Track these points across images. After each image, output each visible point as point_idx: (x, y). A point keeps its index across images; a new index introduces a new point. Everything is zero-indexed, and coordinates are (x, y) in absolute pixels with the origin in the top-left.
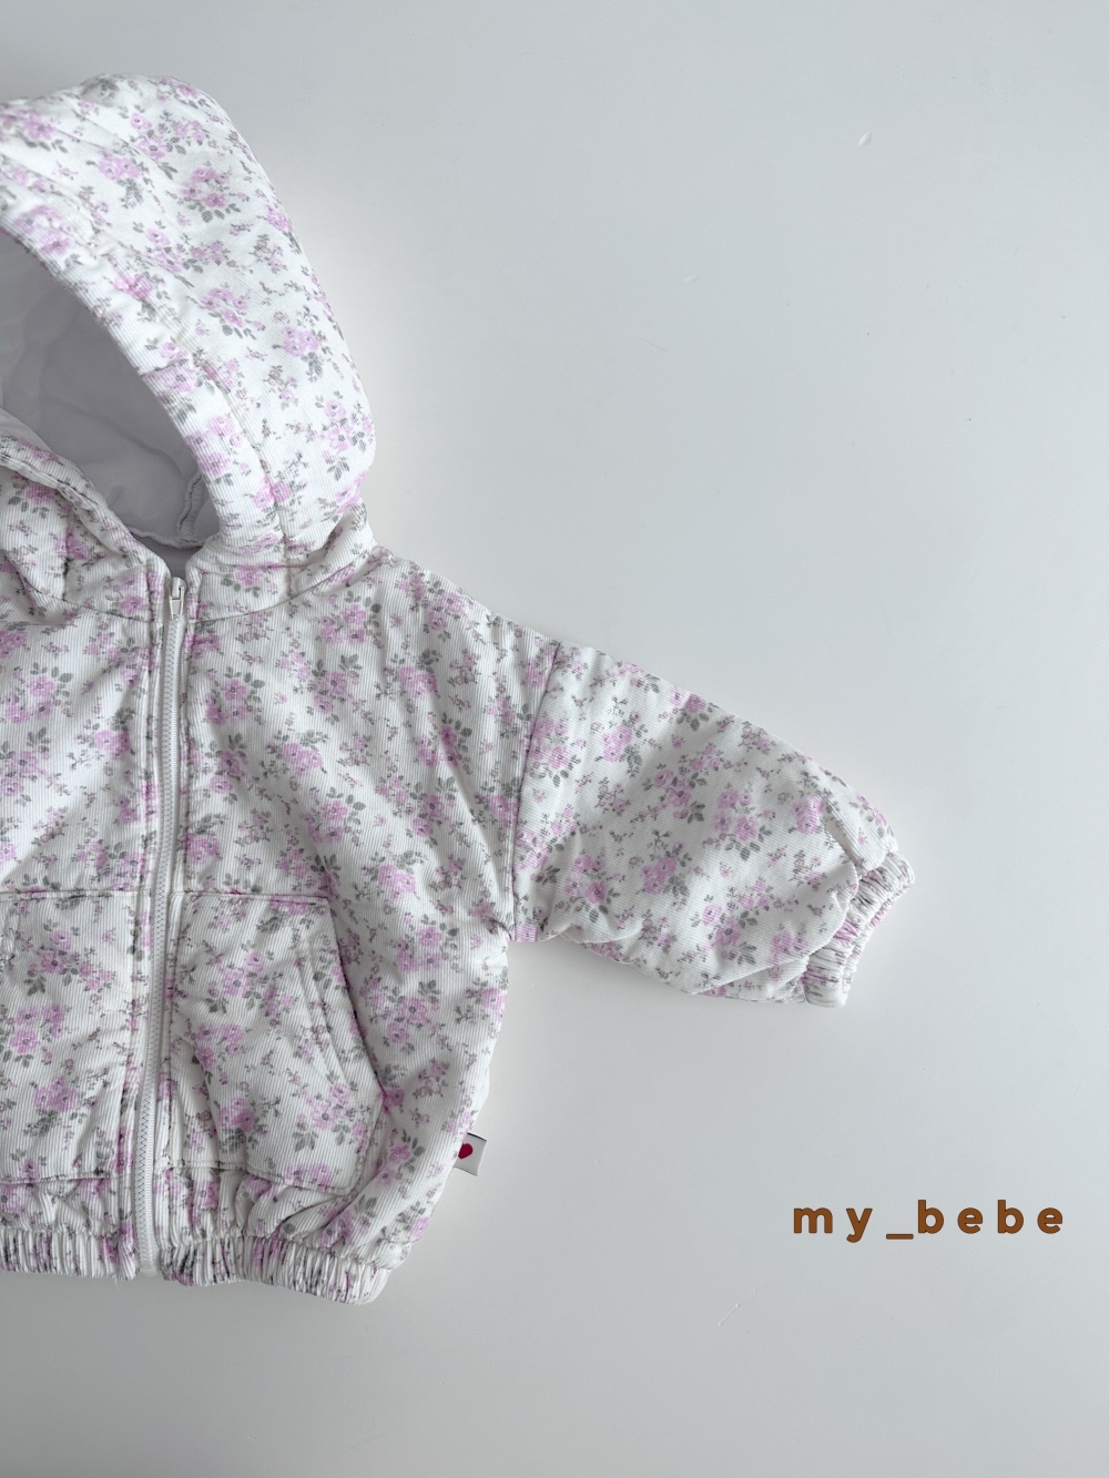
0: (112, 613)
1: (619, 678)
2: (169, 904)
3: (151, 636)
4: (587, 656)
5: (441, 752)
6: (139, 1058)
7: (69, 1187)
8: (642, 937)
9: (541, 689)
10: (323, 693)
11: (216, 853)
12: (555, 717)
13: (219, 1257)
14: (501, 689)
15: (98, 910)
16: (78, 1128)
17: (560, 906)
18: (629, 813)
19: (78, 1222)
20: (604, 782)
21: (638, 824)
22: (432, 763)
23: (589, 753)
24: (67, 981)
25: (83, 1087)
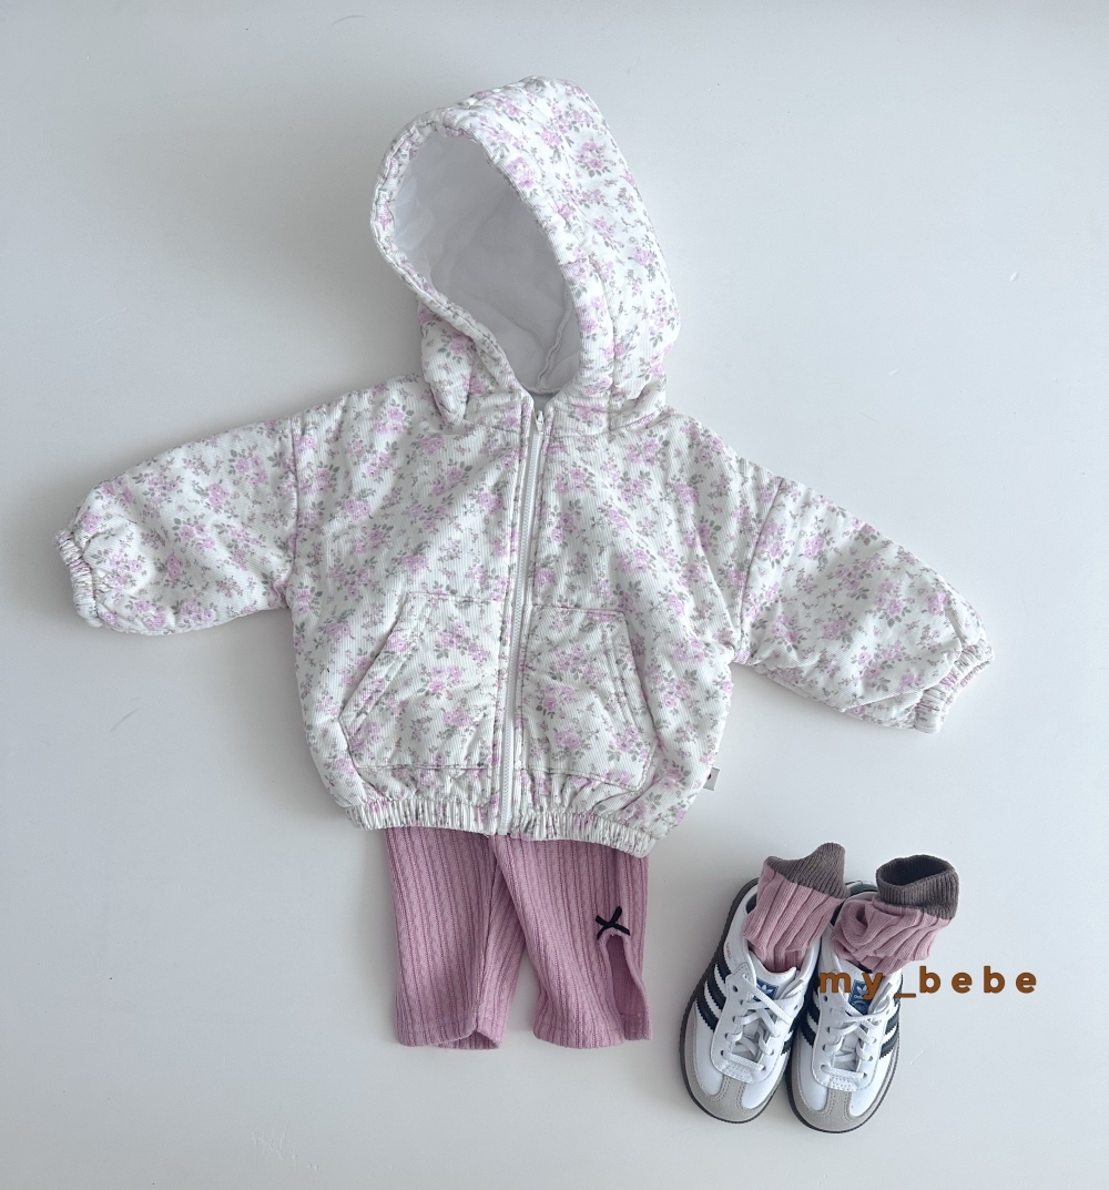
0: (496, 427)
1: (820, 504)
2: (523, 612)
3: (522, 441)
4: (801, 488)
5: (698, 539)
6: (502, 705)
7: (461, 773)
8: (818, 667)
9: (770, 505)
10: (628, 491)
11: (553, 580)
12: (778, 522)
13: (551, 824)
14: (743, 502)
15: (482, 611)
16: (469, 738)
17: (768, 640)
18: (816, 593)
19: (464, 796)
20: (802, 571)
21: (822, 599)
22: (692, 546)
23: (796, 550)
24: (463, 653)
25: (473, 714)
